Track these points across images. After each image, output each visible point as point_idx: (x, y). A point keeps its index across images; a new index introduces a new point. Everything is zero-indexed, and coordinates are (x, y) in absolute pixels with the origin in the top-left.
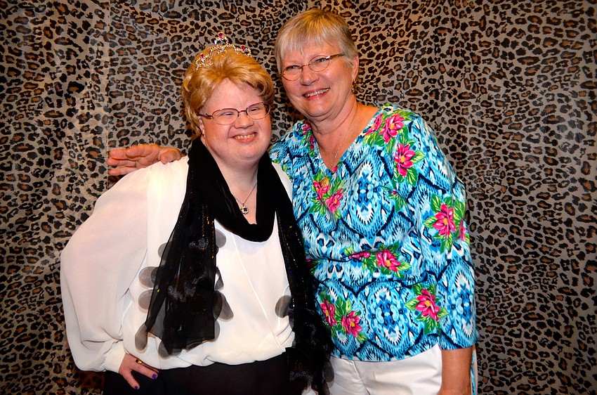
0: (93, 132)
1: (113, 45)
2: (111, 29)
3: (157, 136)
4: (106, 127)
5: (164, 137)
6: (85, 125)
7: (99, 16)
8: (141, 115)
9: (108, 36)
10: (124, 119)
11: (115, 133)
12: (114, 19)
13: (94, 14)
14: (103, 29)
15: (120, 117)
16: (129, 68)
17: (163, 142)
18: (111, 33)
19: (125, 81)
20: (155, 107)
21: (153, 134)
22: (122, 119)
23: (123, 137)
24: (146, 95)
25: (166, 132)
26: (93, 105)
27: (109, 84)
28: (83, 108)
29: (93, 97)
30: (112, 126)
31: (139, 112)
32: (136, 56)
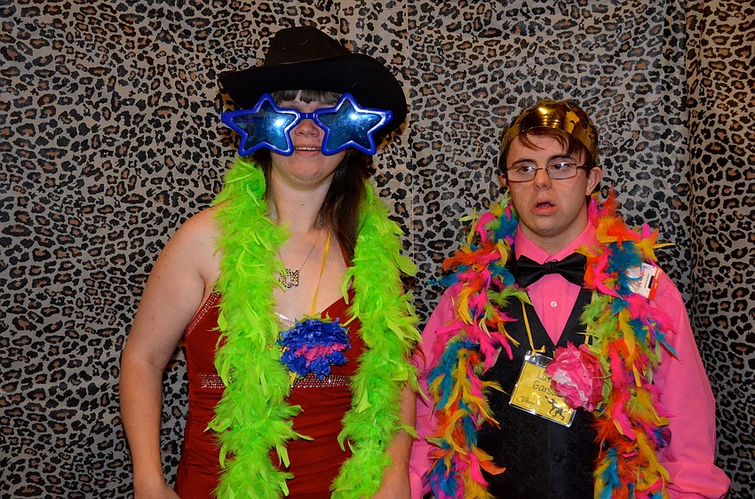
0: (394, 196)
1: (416, 82)
2: (412, 63)
3: (476, 198)
4: (411, 190)
5: (484, 199)
6: (385, 187)
7: (396, 48)
8: (454, 172)
9: (408, 72)
10: (432, 178)
11: (422, 196)
12: (415, 49)
13: (390, 47)
14: (402, 64)
15: (428, 176)
16: (436, 110)
17: (484, 205)
18: (412, 67)
19: (431, 128)
20: (470, 160)
21: (470, 195)
22: (430, 177)
23: (431, 201)
24: (459, 144)
25: (487, 191)
26: (393, 162)
27: (413, 133)
28: (381, 166)
29: (393, 152)
30: (417, 188)
31: (450, 168)
32: (443, 93)
